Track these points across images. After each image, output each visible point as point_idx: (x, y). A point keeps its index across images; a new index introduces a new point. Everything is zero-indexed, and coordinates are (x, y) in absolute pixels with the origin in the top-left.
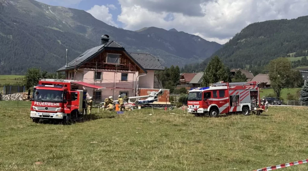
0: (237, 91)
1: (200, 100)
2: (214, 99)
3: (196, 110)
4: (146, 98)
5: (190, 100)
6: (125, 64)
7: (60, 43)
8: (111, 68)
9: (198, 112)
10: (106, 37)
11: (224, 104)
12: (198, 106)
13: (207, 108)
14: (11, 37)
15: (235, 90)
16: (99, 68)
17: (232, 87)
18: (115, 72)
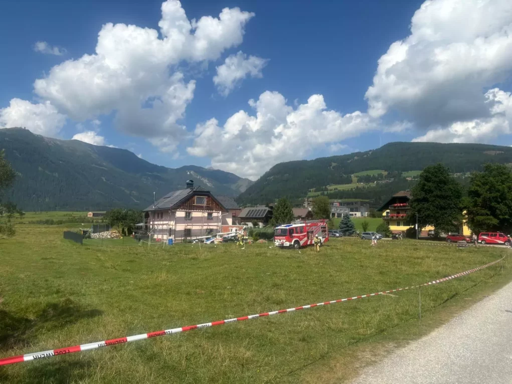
0: (312, 227)
1: (285, 236)
2: (296, 235)
3: (283, 244)
4: (228, 234)
5: (277, 236)
6: (211, 205)
7: (105, 180)
8: (200, 208)
9: (284, 245)
10: (191, 182)
11: (304, 238)
12: (284, 241)
13: (291, 242)
14: (56, 175)
15: (310, 226)
16: (190, 209)
17: (309, 224)
18: (203, 212)
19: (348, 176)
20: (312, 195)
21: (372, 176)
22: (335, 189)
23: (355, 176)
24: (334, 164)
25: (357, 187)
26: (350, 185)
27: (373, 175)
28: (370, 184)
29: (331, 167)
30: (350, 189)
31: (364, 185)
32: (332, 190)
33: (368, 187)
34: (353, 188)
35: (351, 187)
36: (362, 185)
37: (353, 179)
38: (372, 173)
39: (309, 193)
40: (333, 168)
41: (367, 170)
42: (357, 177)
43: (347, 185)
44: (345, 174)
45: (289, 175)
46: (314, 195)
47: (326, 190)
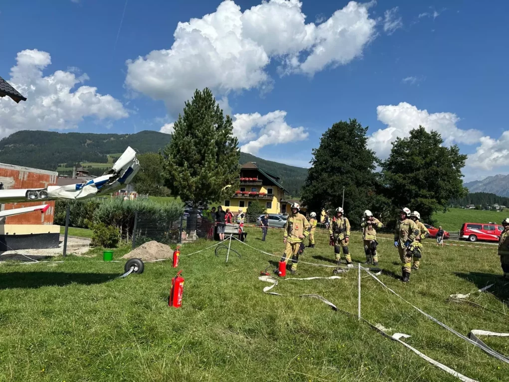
19: (103, 156)
20: (62, 170)
22: (89, 167)
23: (111, 157)
24: (88, 142)
26: (105, 164)
29: (86, 144)
30: (105, 169)
32: (86, 167)
34: (109, 167)
35: (107, 167)
37: (108, 159)
39: (59, 168)
40: (88, 145)
42: (113, 157)
43: (102, 164)
44: (101, 153)
45: (35, 145)
46: (65, 170)
47: (79, 166)
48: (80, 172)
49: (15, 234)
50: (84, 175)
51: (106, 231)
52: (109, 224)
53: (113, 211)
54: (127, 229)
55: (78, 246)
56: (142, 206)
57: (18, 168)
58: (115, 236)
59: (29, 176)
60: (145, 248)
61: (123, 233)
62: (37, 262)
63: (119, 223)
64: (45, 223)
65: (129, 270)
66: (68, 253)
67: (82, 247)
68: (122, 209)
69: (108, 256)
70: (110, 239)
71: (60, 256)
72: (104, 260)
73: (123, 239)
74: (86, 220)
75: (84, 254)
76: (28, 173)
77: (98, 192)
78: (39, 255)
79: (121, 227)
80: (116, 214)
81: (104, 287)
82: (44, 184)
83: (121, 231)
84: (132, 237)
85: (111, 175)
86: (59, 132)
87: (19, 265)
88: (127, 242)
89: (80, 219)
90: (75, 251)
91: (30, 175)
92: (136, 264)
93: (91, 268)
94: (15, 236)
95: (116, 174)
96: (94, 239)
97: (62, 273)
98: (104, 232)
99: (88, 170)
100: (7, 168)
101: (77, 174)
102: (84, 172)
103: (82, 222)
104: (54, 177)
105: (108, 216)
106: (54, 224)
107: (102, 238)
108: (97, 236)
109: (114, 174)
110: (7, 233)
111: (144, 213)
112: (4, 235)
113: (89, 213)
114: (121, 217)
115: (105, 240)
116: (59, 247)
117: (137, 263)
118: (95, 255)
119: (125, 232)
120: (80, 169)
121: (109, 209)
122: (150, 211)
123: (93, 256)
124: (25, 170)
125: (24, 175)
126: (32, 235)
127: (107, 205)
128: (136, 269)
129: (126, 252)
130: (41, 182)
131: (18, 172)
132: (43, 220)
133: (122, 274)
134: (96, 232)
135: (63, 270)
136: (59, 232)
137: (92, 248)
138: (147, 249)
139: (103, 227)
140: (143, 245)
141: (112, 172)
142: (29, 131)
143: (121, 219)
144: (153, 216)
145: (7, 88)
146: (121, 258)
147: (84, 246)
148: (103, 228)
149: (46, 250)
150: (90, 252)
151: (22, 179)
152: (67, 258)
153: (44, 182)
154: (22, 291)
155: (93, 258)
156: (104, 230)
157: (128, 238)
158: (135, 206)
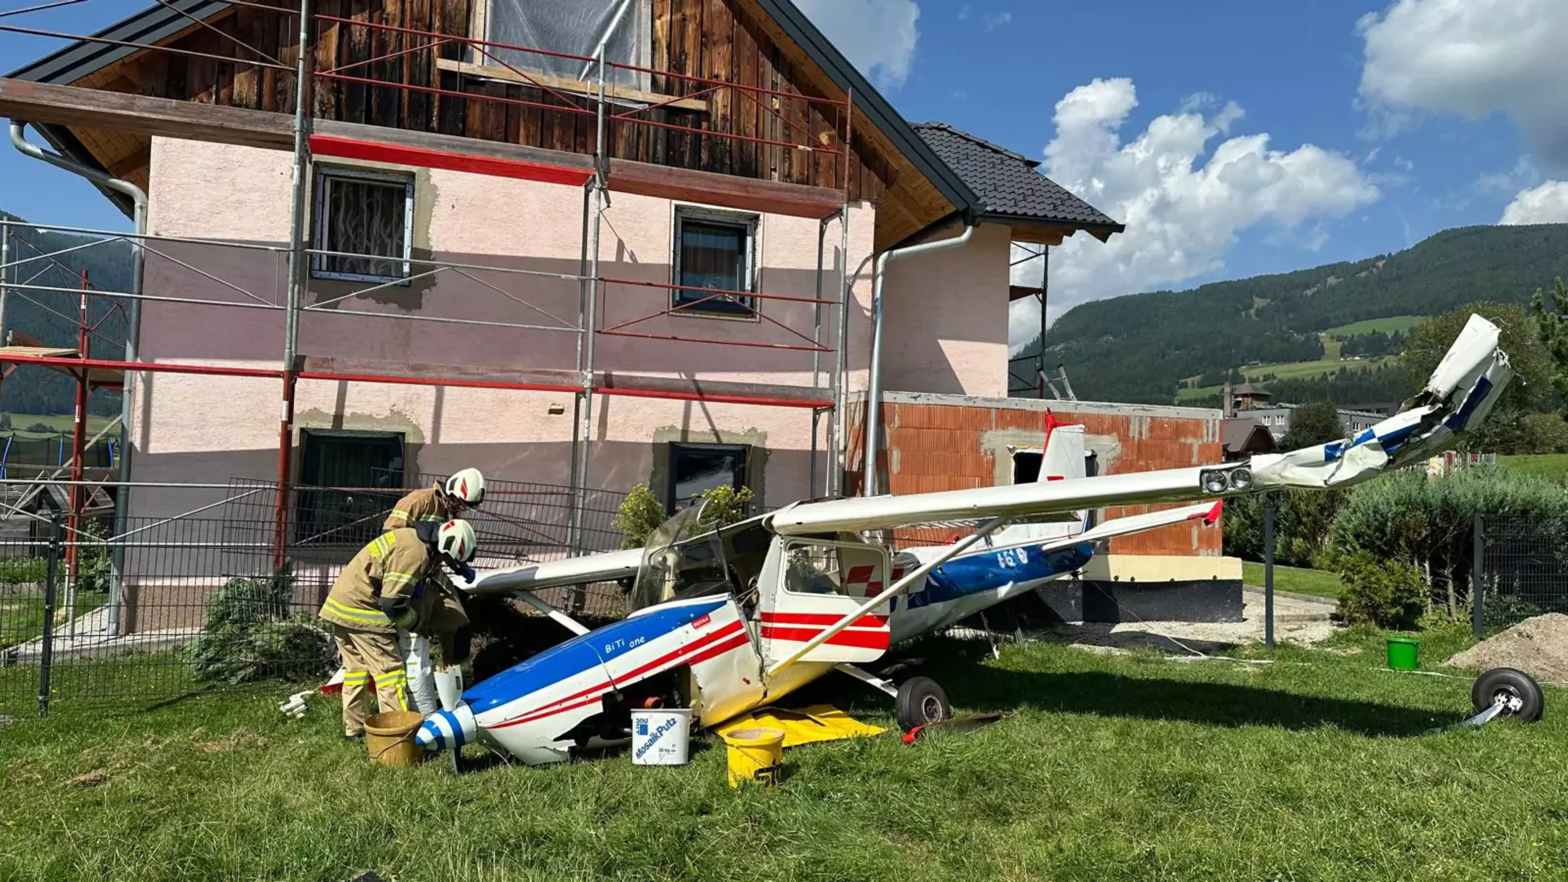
19: (1308, 339)
21: (1390, 334)
22: (1266, 378)
23: (1332, 338)
24: (1259, 303)
25: (1343, 370)
26: (1314, 364)
27: (1397, 333)
28: (1387, 358)
29: (1252, 311)
30: (1317, 378)
31: (1366, 362)
32: (1257, 380)
33: (1379, 369)
34: (1328, 372)
35: (1323, 370)
36: (1355, 362)
37: (1326, 345)
38: (1387, 327)
39: (1181, 391)
40: (1259, 313)
41: (1371, 316)
42: (1339, 339)
43: (1307, 365)
44: (1299, 331)
45: (1115, 337)
46: (1199, 397)
47: (1237, 379)
48: (1244, 396)
49: (1133, 579)
50: (1257, 404)
51: (1380, 576)
52: (1387, 555)
53: (1396, 514)
54: (1447, 572)
55: (1298, 618)
56: (1493, 495)
57: (1125, 409)
58: (1412, 593)
59: (1151, 429)
60: (1530, 637)
61: (1435, 585)
62: (1204, 657)
63: (1418, 551)
64: (1202, 551)
65: (1489, 706)
66: (1277, 638)
67: (1309, 623)
68: (1426, 506)
69: (1403, 655)
70: (1395, 602)
71: (1256, 645)
72: (1390, 665)
73: (1435, 602)
74: (1298, 543)
75: (1320, 644)
76: (1149, 420)
77: (1390, 462)
78: (1200, 638)
79: (1427, 565)
80: (1406, 525)
81: (1419, 748)
82: (1191, 445)
83: (1429, 579)
84: (1470, 597)
85: (1425, 410)
86: (1174, 291)
87: (1165, 662)
88: (1450, 614)
89: (1281, 539)
90: (1292, 634)
91: (1155, 424)
92: (1512, 689)
93: (1359, 687)
94: (1133, 587)
95: (1440, 405)
96: (1343, 601)
97: (1282, 695)
98: (1373, 579)
99: (1266, 388)
100: (1102, 411)
101: (1238, 404)
102: (1256, 396)
103: (1288, 547)
104: (1214, 425)
105: (1381, 529)
106: (1225, 553)
107: (1371, 599)
108: (1354, 591)
109: (1433, 404)
110: (1116, 578)
111: (1505, 518)
112: (1110, 583)
113: (1304, 519)
114: (1424, 533)
115: (1380, 606)
116: (1245, 620)
117: (1517, 685)
118: (1357, 650)
119: (1439, 583)
120: (1245, 388)
121: (1382, 507)
122: (1525, 512)
123: (1349, 651)
124: (1141, 413)
125: (1141, 426)
126: (1172, 585)
127: (1376, 498)
128: (1515, 703)
129: (1455, 645)
130: (1183, 440)
131: (1127, 420)
132: (1195, 544)
133: (1469, 717)
134: (1351, 581)
135: (1279, 685)
136: (1240, 577)
137: (1339, 625)
138: (1536, 638)
139: (1369, 563)
140: (1520, 626)
141: (1427, 398)
142: (1097, 302)
143: (1424, 540)
144: (1540, 529)
145: (1080, 210)
146: (1445, 664)
147: (1314, 619)
148: (1370, 567)
149: (1211, 625)
150: (1337, 640)
151: (1137, 436)
152: (1278, 652)
153: (1190, 440)
154: (1201, 732)
155: (1356, 658)
156: (1373, 573)
157: (1452, 602)
158: (1470, 496)
